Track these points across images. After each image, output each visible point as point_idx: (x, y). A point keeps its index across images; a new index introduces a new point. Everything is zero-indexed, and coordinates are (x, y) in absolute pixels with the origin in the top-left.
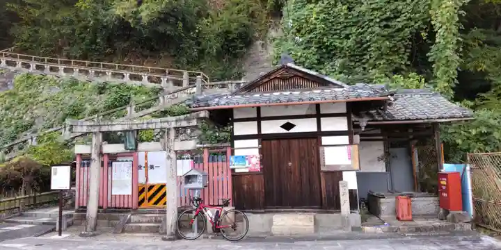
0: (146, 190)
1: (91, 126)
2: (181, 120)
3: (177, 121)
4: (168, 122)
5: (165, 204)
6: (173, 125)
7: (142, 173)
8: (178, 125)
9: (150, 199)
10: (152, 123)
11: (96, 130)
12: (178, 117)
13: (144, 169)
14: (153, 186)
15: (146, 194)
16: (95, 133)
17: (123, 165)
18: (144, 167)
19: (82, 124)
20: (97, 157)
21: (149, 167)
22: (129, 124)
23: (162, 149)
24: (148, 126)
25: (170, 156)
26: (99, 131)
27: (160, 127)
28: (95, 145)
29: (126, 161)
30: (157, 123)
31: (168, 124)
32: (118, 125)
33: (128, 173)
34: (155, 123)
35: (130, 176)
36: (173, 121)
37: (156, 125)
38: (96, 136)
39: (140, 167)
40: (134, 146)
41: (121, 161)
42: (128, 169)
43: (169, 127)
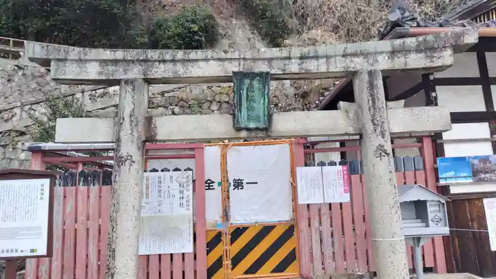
0: (226, 239)
1: (115, 62)
2: (405, 51)
3: (393, 53)
4: (365, 55)
6: (384, 63)
7: (213, 199)
8: (399, 63)
9: (236, 261)
10: (317, 57)
11: (135, 72)
12: (398, 42)
13: (219, 190)
14: (245, 229)
15: (228, 249)
17: (168, 179)
18: (220, 184)
19: (82, 57)
20: (137, 151)
21: (232, 184)
22: (244, 59)
23: (351, 130)
24: (304, 66)
25: (385, 148)
26: (143, 77)
27: (342, 70)
28: (131, 116)
29: (176, 170)
30: (331, 57)
31: (368, 61)
32: (206, 60)
33: (183, 198)
34: (327, 57)
35: (188, 205)
36: (382, 53)
37: (328, 63)
38: (133, 90)
39: (209, 185)
40: (262, 119)
41: (162, 171)
42: (182, 189)
43: (370, 68)
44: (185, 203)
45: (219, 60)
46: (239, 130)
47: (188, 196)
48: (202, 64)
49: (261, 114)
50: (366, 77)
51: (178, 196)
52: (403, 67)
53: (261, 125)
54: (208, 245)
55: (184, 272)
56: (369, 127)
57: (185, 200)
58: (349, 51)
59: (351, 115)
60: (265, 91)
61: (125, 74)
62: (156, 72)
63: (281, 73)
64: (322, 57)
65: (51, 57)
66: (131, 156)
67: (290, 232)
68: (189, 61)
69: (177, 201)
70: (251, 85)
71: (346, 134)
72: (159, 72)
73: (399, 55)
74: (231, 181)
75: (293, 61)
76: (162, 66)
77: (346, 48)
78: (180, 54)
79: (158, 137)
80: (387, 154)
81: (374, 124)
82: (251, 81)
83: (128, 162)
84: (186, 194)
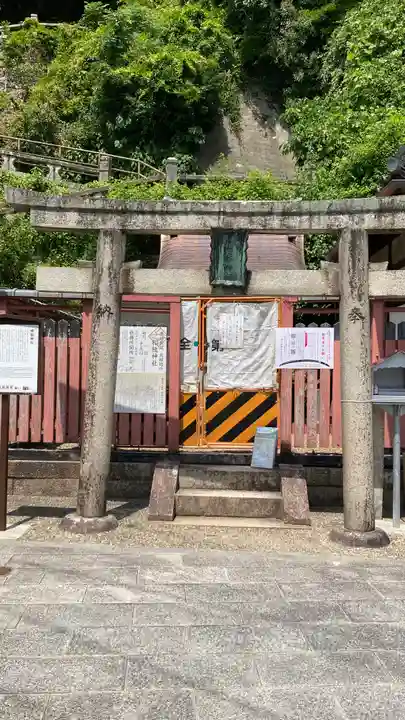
0: (202, 401)
1: (94, 211)
2: (394, 210)
3: (381, 212)
4: (350, 213)
5: (252, 440)
6: (370, 222)
7: (191, 357)
9: (211, 427)
10: (300, 214)
11: (113, 223)
12: (387, 200)
13: (195, 350)
14: (222, 393)
15: (201, 414)
16: (108, 234)
17: (140, 335)
18: (196, 344)
19: (62, 206)
20: (114, 302)
21: (211, 344)
22: (224, 213)
23: (329, 292)
25: (361, 311)
26: (121, 228)
27: (325, 228)
28: (109, 268)
29: (150, 325)
30: (315, 214)
31: (353, 220)
32: (185, 212)
33: (156, 356)
34: (311, 214)
35: (161, 364)
36: (368, 211)
37: (310, 221)
38: (112, 241)
39: (184, 344)
40: (239, 277)
41: (135, 325)
42: (155, 346)
43: (356, 227)
44: (158, 362)
45: (199, 213)
46: (214, 286)
47: (161, 355)
48: (183, 218)
49: (238, 273)
50: (348, 236)
51: (151, 354)
52: (390, 227)
53: (238, 283)
54: (181, 409)
55: (155, 434)
56: (347, 289)
57: (158, 358)
58: (333, 208)
59: (330, 276)
60: (243, 248)
61: (104, 224)
62: (135, 223)
63: (260, 227)
64: (306, 214)
65: (31, 204)
66: (109, 308)
67: (271, 400)
68: (168, 213)
69: (150, 359)
70: (229, 242)
71: (324, 295)
72: (138, 224)
73: (387, 214)
74: (209, 341)
75: (275, 216)
76: (141, 216)
77: (331, 205)
79: (136, 290)
80: (363, 318)
81: (352, 287)
82: (230, 237)
83: (107, 313)
84: (160, 351)
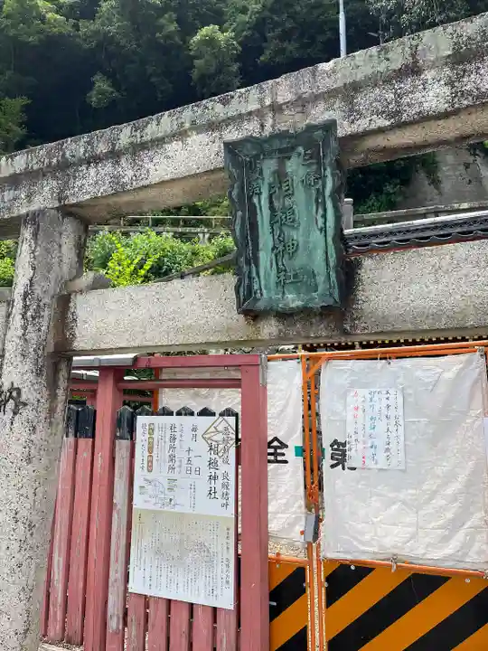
7: (286, 481)
11: (44, 197)
13: (297, 465)
14: (363, 571)
16: (34, 218)
17: (188, 434)
18: (300, 451)
20: (32, 377)
21: (328, 452)
24: (469, 83)
26: (57, 205)
28: (25, 295)
29: (205, 412)
32: (180, 135)
33: (215, 478)
35: (225, 496)
38: (35, 235)
39: (275, 450)
40: (321, 279)
41: (179, 414)
42: (213, 456)
44: (220, 490)
45: (212, 126)
46: (253, 315)
47: (226, 476)
48: (174, 147)
49: (318, 263)
51: (206, 472)
53: (320, 300)
57: (219, 481)
60: (324, 186)
61: (29, 202)
62: (81, 187)
63: (383, 122)
66: (19, 391)
68: (144, 146)
69: (203, 485)
70: (280, 175)
74: (326, 444)
75: (429, 75)
78: (125, 134)
79: (79, 343)
82: (282, 162)
83: (11, 404)
84: (223, 468)
